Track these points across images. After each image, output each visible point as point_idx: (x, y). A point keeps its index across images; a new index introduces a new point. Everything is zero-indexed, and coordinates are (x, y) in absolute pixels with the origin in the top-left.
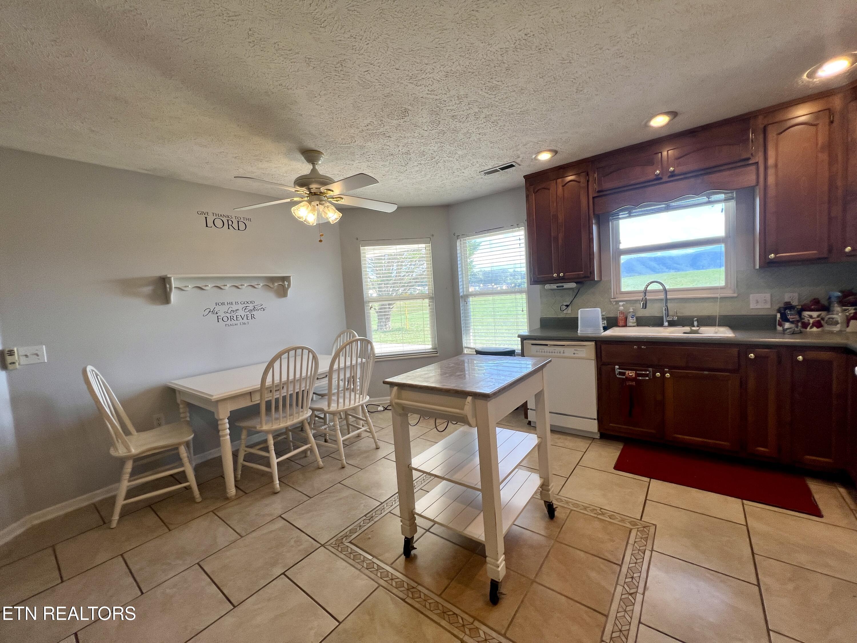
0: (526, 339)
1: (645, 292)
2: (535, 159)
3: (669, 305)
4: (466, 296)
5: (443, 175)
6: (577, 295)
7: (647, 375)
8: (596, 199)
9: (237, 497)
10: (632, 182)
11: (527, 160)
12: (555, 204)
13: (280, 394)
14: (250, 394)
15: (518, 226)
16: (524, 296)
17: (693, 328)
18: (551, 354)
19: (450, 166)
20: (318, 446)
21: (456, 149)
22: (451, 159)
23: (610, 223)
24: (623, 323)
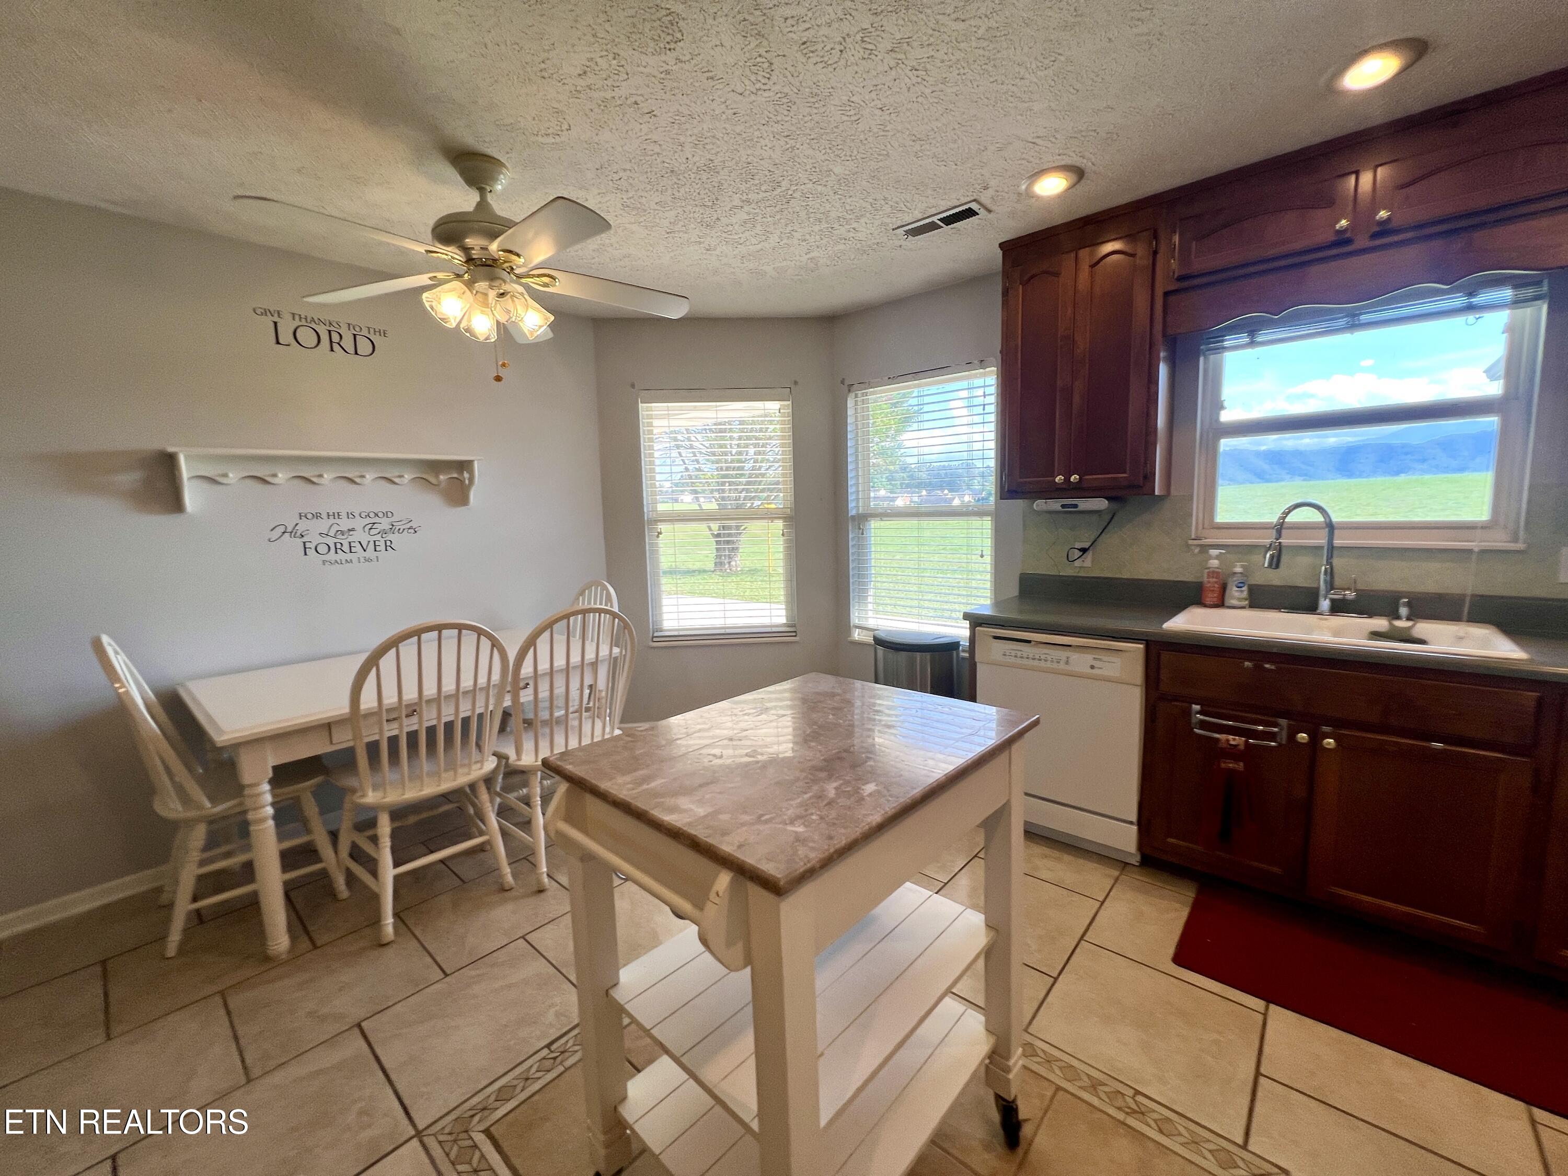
0: (980, 625)
1: (1280, 528)
2: (1029, 194)
3: (1336, 561)
4: (863, 519)
5: (808, 237)
6: (1110, 526)
7: (1272, 736)
8: (1172, 299)
9: (294, 954)
10: (1271, 252)
11: (1006, 196)
12: (1070, 311)
13: (401, 728)
14: (328, 727)
15: (982, 364)
16: (987, 524)
17: (1398, 623)
18: (1036, 663)
19: (822, 210)
20: (504, 833)
21: (826, 157)
22: (820, 188)
23: (1202, 359)
24: (1215, 599)
